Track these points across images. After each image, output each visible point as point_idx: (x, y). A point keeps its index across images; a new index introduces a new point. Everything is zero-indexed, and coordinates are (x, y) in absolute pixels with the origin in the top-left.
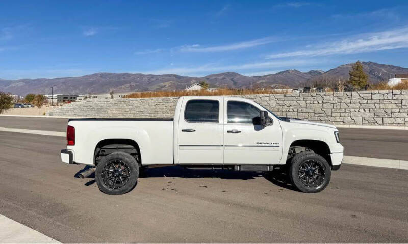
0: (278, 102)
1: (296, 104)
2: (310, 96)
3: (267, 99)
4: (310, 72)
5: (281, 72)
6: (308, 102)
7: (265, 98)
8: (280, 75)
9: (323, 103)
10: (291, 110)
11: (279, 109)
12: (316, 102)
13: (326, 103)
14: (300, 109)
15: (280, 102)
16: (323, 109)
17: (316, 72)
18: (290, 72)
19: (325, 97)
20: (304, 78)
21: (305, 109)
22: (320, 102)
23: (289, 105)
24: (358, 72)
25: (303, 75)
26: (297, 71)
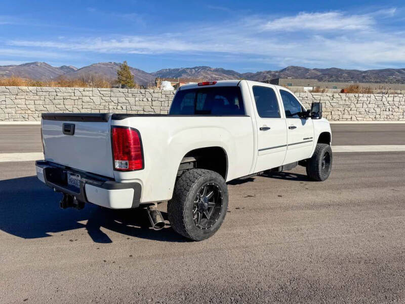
0: (104, 98)
1: (125, 101)
2: (139, 92)
3: (90, 94)
4: (62, 68)
5: (26, 64)
6: (137, 99)
7: (87, 93)
8: (26, 68)
9: (152, 101)
10: (119, 108)
11: (105, 106)
12: (145, 99)
13: (155, 101)
14: (129, 107)
15: (107, 98)
16: (152, 107)
17: (68, 68)
18: (39, 65)
19: (154, 95)
20: (55, 73)
21: (134, 107)
22: (150, 99)
23: (117, 102)
24: (125, 72)
25: (54, 70)
26: (46, 64)
